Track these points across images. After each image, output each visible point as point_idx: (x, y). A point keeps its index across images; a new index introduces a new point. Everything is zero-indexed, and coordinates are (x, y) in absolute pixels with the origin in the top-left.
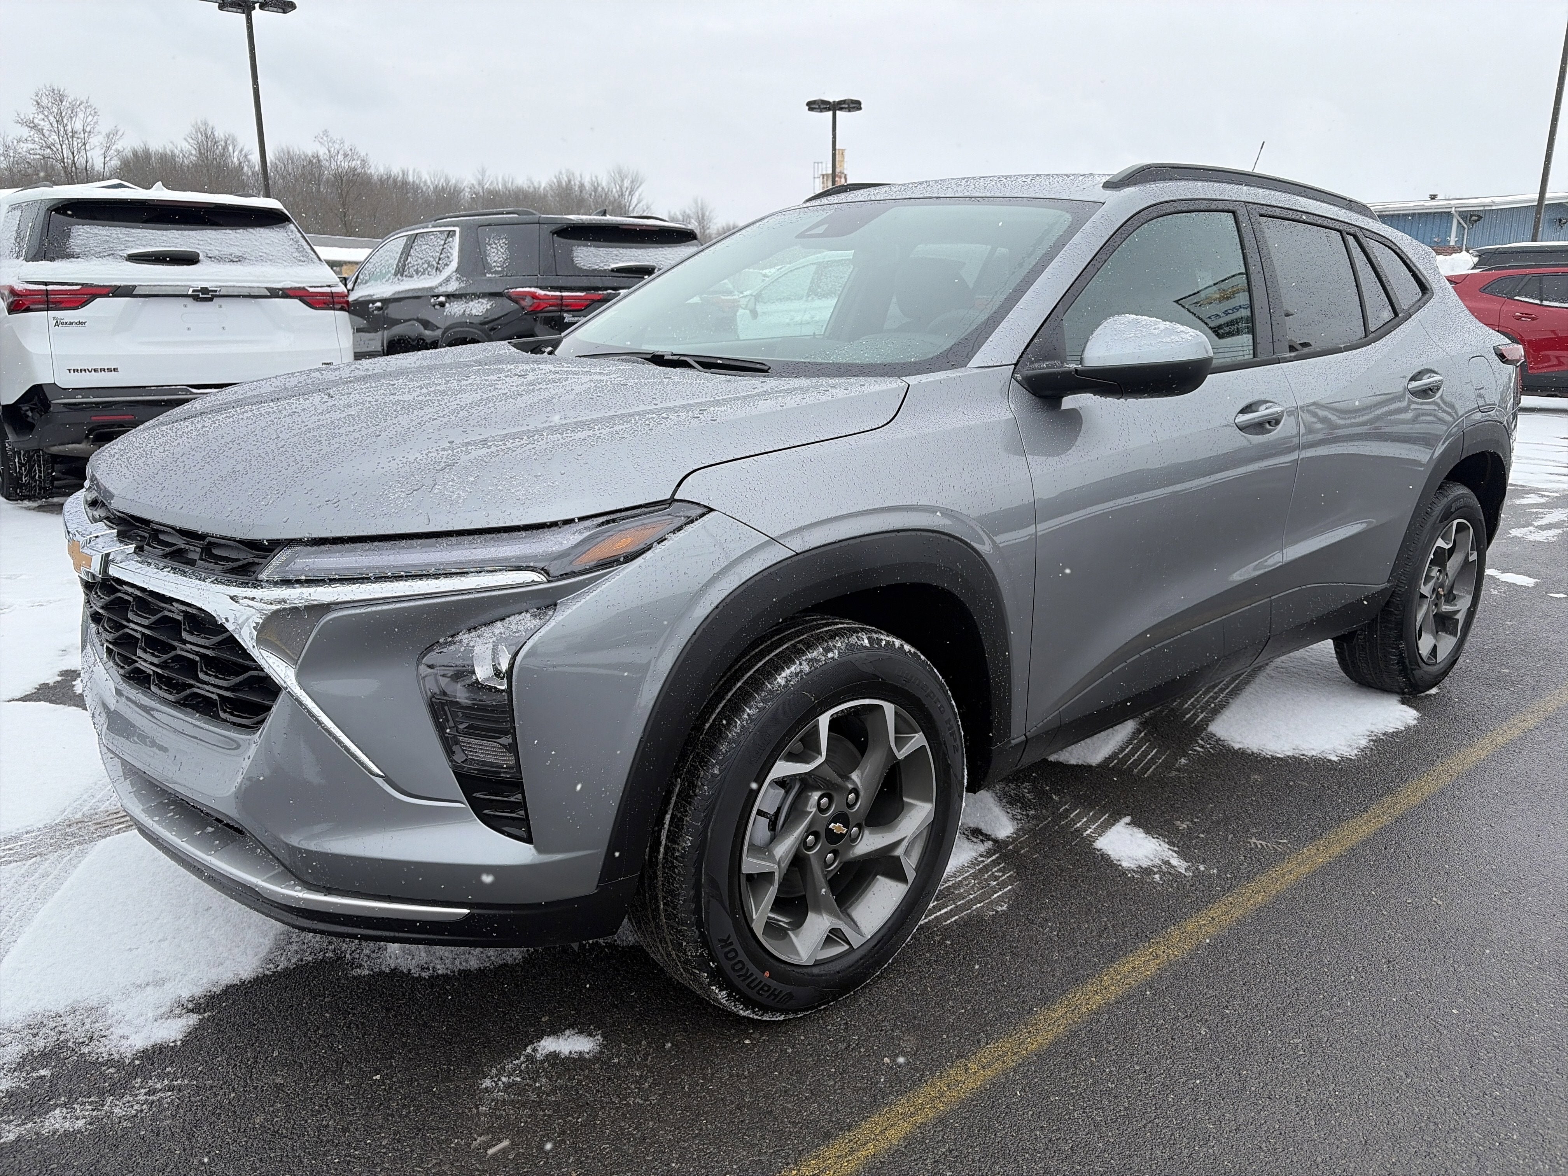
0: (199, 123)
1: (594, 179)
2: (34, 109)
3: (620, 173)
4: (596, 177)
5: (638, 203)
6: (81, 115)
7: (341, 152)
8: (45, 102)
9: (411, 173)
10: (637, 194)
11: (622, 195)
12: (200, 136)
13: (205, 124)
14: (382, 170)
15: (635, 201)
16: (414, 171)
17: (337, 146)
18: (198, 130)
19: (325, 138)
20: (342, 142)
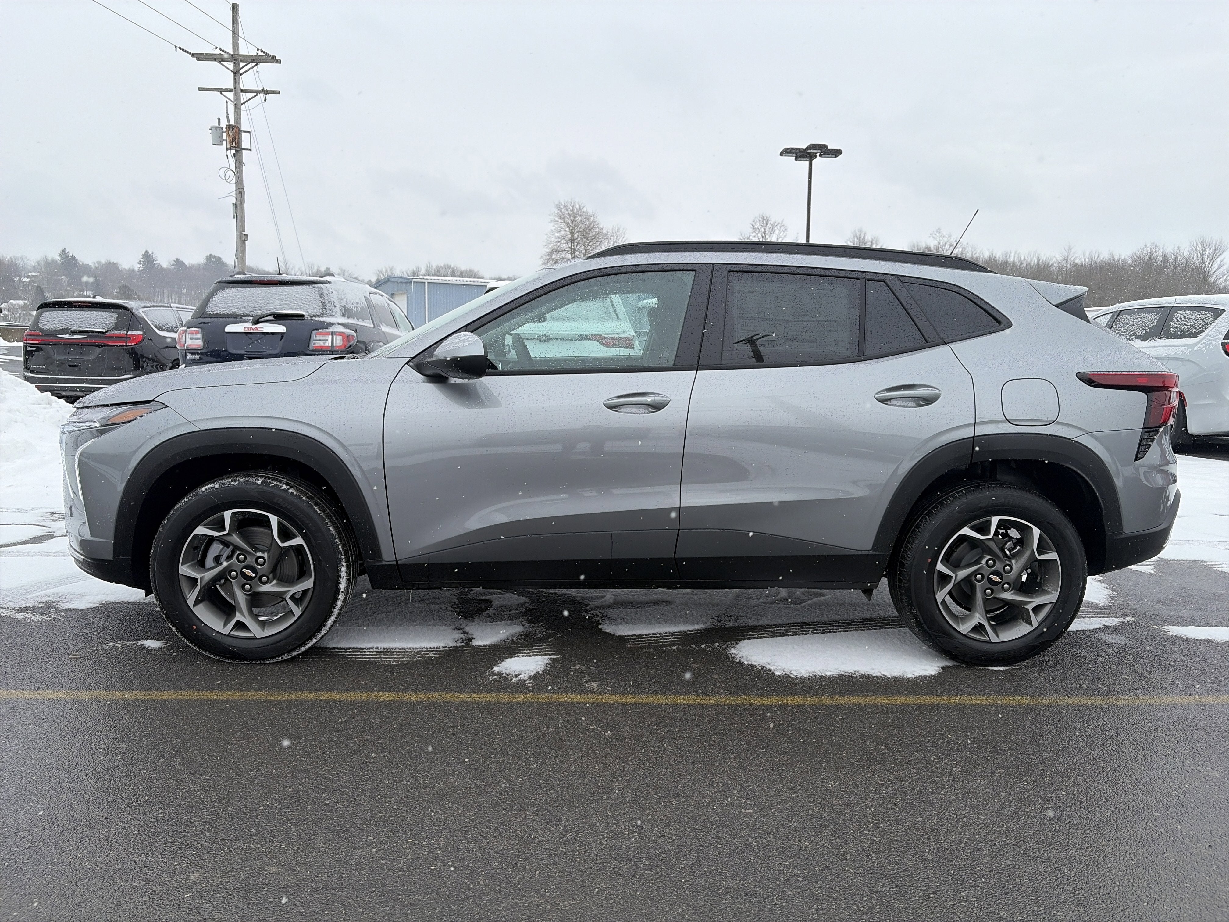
0: (857, 231)
1: (1176, 249)
2: (751, 230)
3: (1202, 243)
4: (1179, 248)
5: (1219, 268)
6: (777, 232)
7: (948, 243)
8: (757, 225)
9: (1012, 254)
10: (1218, 260)
11: (1203, 262)
12: (856, 239)
13: (860, 231)
14: (986, 255)
15: (1216, 266)
16: (1016, 252)
17: (945, 239)
18: (855, 236)
19: (938, 234)
20: (950, 236)
